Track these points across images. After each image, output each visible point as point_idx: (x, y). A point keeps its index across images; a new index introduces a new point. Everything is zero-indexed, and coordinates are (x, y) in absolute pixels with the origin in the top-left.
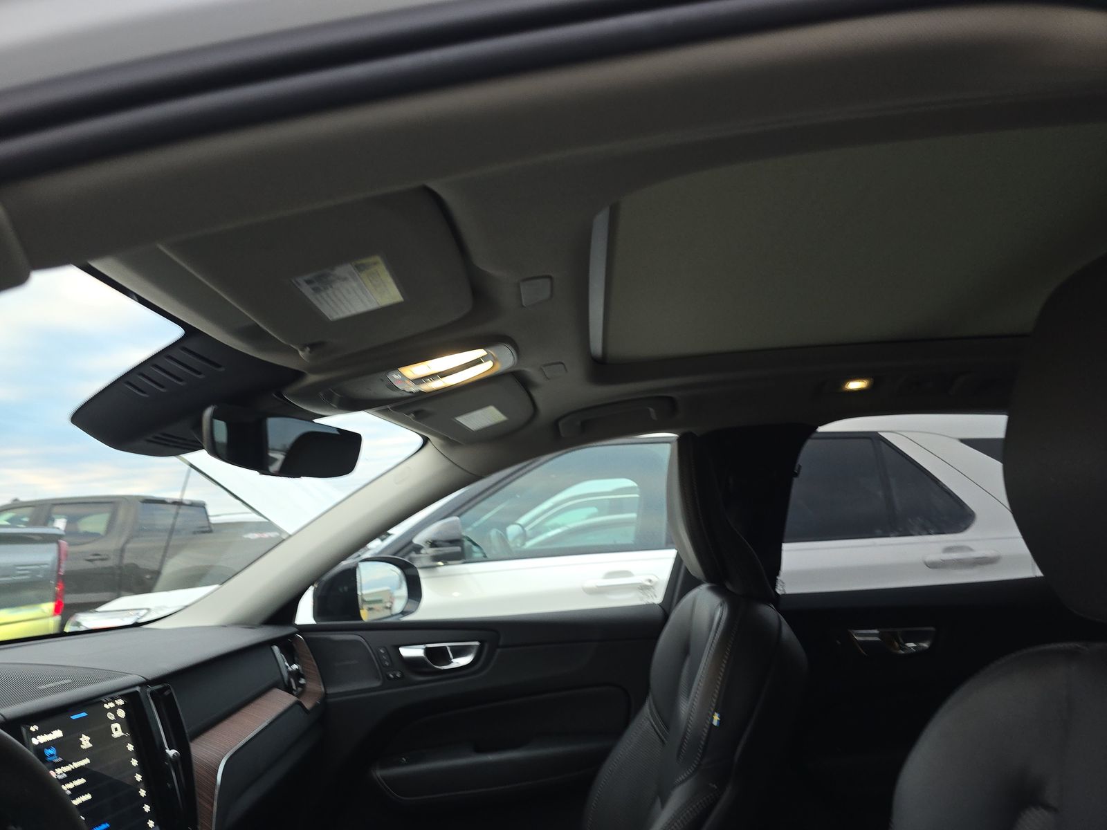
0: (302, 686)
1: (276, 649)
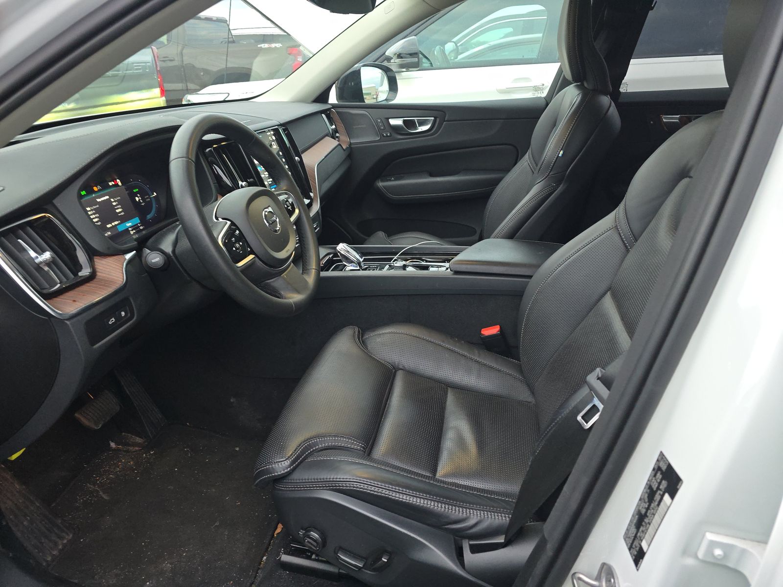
0: (338, 137)
1: (323, 116)
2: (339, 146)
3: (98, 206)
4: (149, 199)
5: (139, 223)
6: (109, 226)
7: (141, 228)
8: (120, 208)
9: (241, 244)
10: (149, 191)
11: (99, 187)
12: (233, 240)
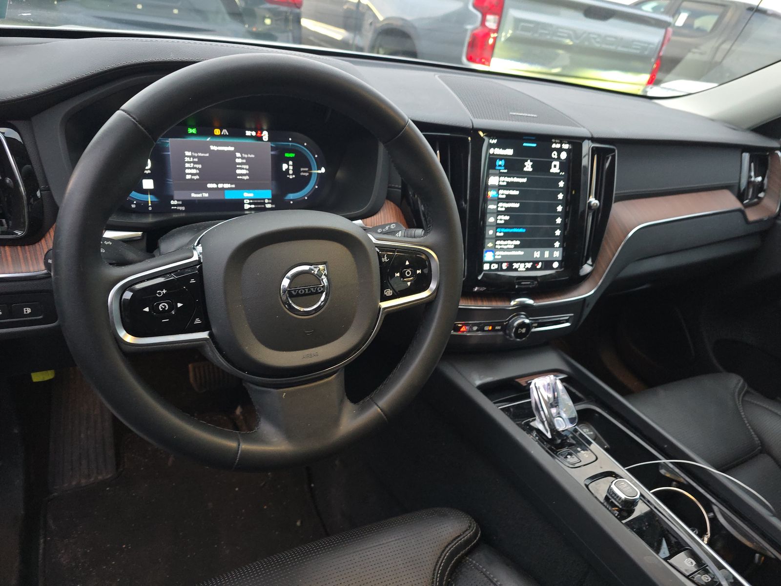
0: (760, 199)
1: (746, 156)
2: (739, 214)
3: (207, 155)
4: (307, 174)
5: (269, 199)
6: (210, 186)
7: (269, 206)
8: (246, 169)
9: (179, 305)
10: (314, 163)
11: (225, 132)
12: (160, 294)
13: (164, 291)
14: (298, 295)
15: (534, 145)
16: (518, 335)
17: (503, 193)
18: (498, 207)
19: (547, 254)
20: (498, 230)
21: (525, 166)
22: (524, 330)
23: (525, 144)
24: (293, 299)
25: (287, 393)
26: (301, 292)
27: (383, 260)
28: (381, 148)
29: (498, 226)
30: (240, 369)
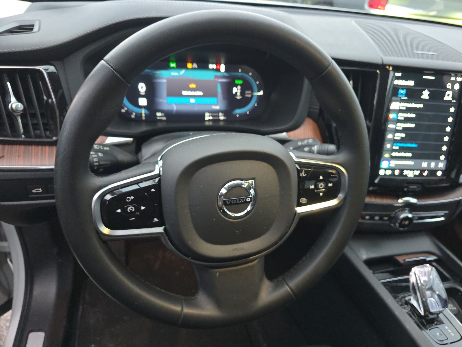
4: (250, 96)
7: (222, 118)
9: (143, 208)
10: (255, 88)
11: (195, 65)
12: (128, 199)
13: (132, 198)
14: (231, 204)
15: (433, 78)
16: (401, 225)
17: (402, 116)
18: (396, 126)
19: (433, 165)
20: (395, 144)
21: (423, 94)
22: (407, 222)
23: (425, 77)
24: (226, 206)
25: (220, 273)
26: (234, 202)
27: (301, 175)
28: (306, 82)
29: (395, 141)
30: (185, 255)
